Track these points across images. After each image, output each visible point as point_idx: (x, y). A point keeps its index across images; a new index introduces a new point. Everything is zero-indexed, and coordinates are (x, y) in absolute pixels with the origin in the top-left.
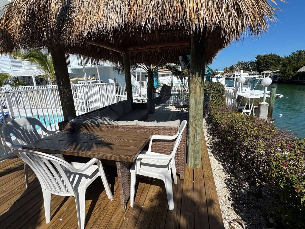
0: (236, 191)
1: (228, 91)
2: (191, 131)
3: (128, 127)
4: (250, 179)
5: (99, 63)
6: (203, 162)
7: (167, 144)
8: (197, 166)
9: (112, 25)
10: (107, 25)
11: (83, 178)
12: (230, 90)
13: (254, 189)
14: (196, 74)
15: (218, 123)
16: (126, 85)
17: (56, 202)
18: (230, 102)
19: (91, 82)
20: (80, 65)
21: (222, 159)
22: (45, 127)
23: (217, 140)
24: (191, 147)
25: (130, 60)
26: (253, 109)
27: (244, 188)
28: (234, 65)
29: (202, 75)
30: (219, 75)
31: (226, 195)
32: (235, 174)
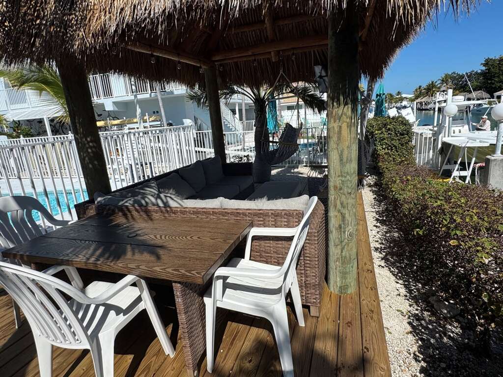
0: (432, 341)
1: (421, 134)
2: (332, 219)
3: (204, 212)
4: (464, 317)
5: (165, 89)
6: (362, 279)
7: (282, 244)
8: (347, 288)
9: (162, 7)
10: (152, 8)
11: (112, 313)
12: (427, 131)
13: (472, 337)
14: (339, 100)
15: (396, 200)
16: (213, 129)
17: (66, 358)
18: (424, 157)
19: (150, 126)
20: (129, 94)
21: (404, 273)
22: (49, 211)
23: (396, 235)
24: (334, 251)
25: (219, 80)
26: (474, 169)
27: (450, 335)
28: (436, 82)
29: (351, 101)
30: (404, 103)
31: (411, 350)
32: (432, 306)
